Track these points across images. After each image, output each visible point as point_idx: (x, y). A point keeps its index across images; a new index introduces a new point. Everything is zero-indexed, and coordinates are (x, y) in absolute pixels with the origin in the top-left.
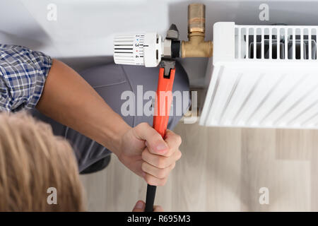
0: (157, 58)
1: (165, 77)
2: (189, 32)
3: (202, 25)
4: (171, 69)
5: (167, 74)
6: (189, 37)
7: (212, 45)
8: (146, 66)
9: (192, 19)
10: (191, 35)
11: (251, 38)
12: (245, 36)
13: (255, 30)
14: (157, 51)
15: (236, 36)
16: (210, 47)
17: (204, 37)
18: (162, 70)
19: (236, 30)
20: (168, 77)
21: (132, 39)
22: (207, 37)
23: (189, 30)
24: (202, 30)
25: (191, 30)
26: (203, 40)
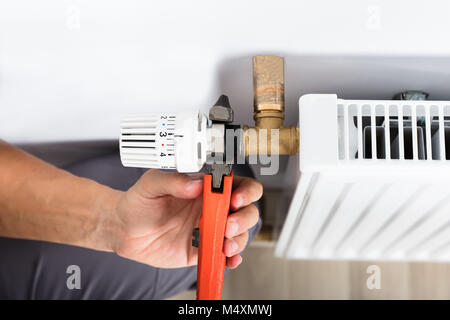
0: (200, 157)
1: (214, 190)
2: (257, 111)
3: (278, 97)
4: (224, 176)
5: (217, 185)
6: (255, 119)
7: (297, 134)
8: (180, 171)
9: (260, 88)
10: (259, 115)
11: (366, 121)
12: (355, 118)
13: (374, 108)
14: (199, 145)
15: (340, 117)
16: (293, 138)
17: (283, 119)
18: (208, 179)
19: (340, 109)
20: (219, 190)
21: (153, 124)
22: (288, 119)
23: (256, 107)
24: (278, 107)
25: (260, 107)
26: (282, 124)
